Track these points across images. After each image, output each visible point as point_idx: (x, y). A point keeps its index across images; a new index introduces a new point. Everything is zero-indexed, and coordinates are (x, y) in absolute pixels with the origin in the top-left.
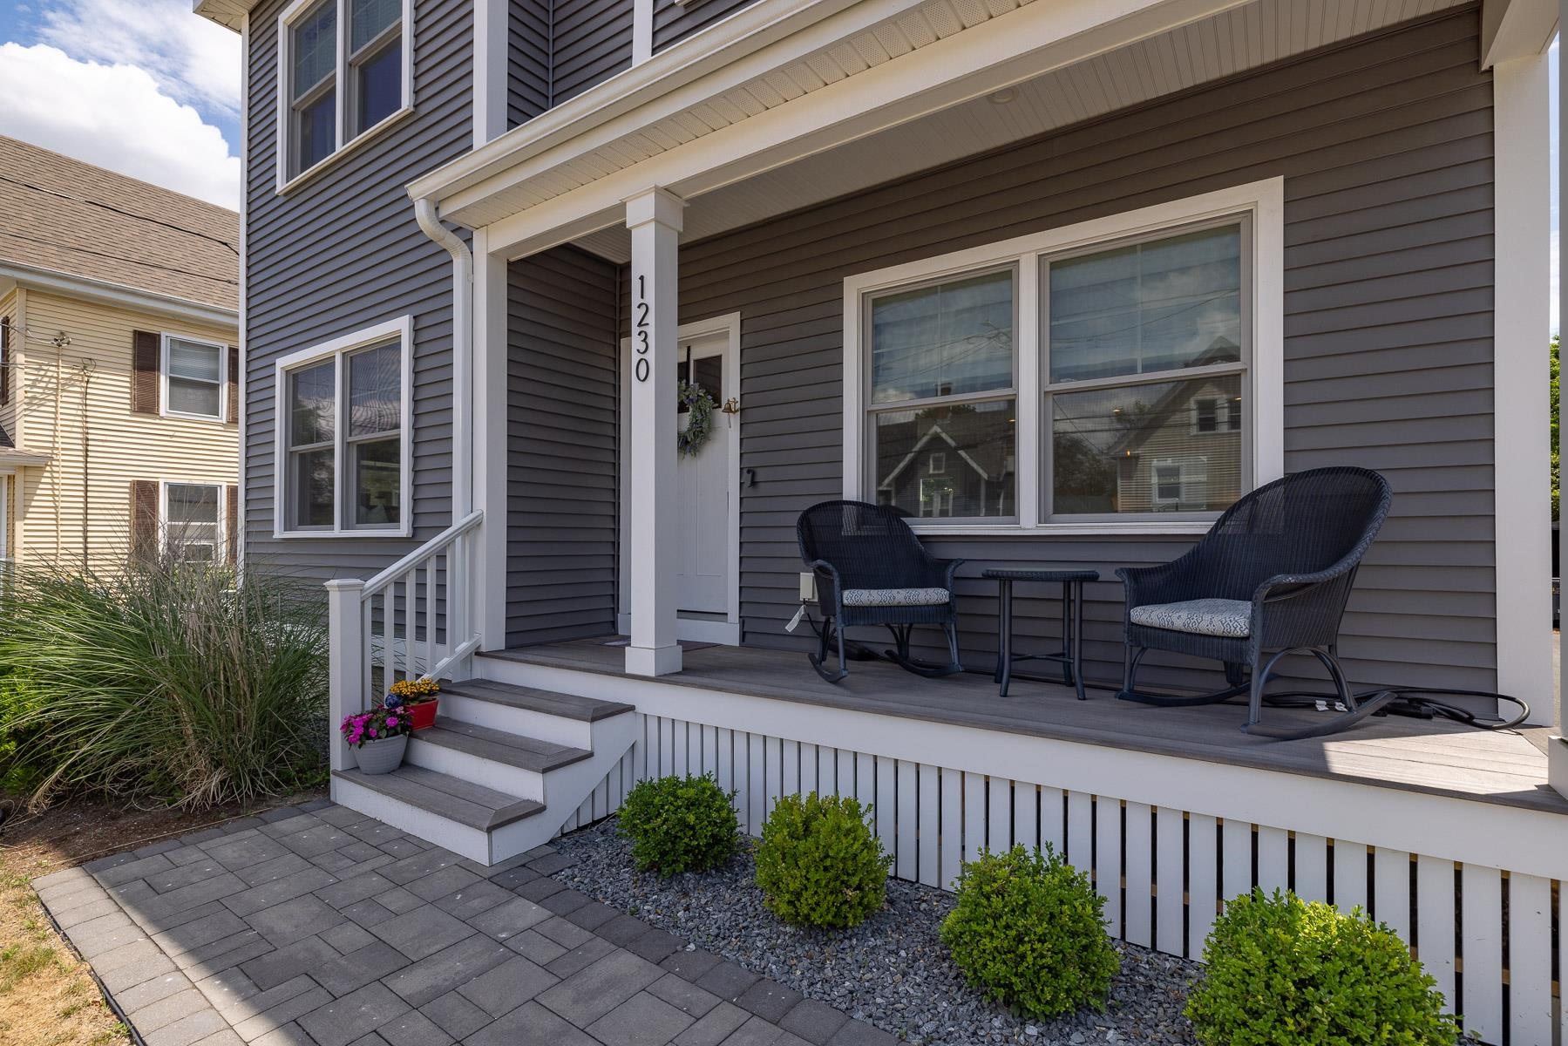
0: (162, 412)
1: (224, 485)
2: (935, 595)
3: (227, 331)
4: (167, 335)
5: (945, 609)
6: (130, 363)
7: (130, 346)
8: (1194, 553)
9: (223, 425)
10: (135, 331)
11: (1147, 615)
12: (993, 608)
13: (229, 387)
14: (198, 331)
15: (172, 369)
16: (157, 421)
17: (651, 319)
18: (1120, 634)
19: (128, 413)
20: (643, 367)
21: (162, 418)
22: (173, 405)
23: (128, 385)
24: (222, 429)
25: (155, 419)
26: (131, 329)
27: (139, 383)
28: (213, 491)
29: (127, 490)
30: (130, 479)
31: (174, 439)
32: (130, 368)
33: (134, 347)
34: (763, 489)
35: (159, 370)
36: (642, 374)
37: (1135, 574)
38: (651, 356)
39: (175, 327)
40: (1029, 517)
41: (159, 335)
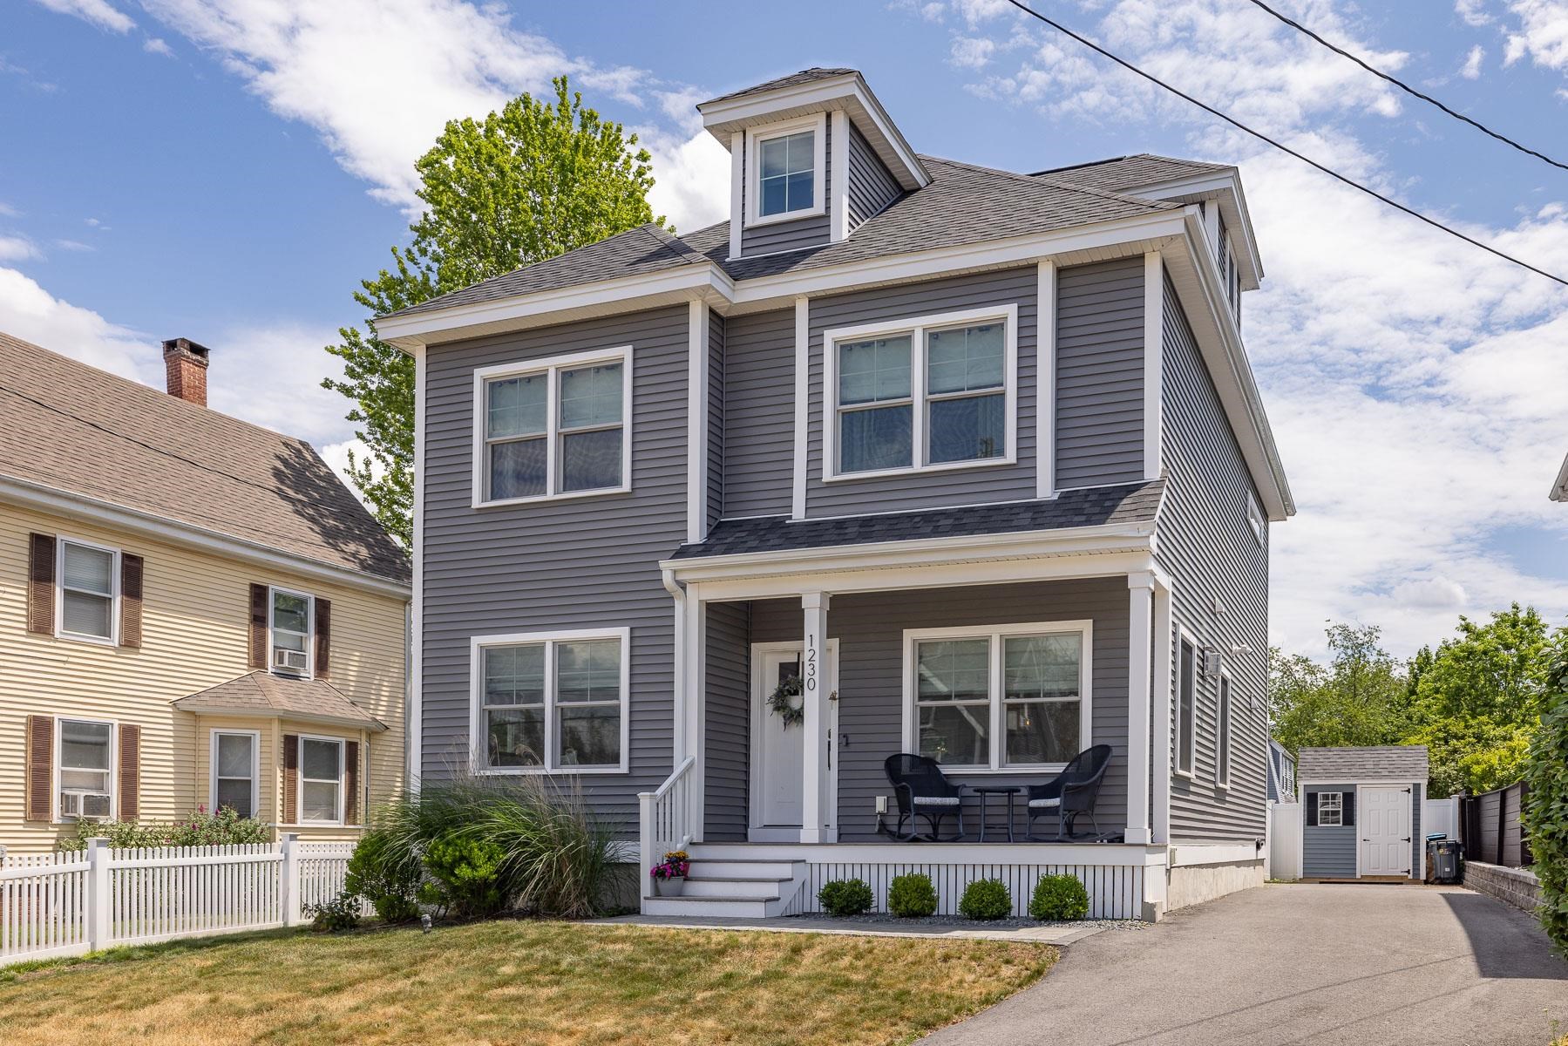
0: (57, 635)
1: (116, 723)
2: (954, 801)
3: (119, 533)
4: (63, 537)
5: (957, 808)
6: (26, 572)
7: (27, 552)
8: (1055, 781)
9: (115, 649)
10: (32, 535)
11: (1034, 803)
12: (977, 811)
13: (122, 602)
14: (92, 533)
15: (67, 581)
16: (52, 644)
17: (817, 657)
18: (1025, 811)
19: (24, 633)
20: (811, 683)
21: (56, 640)
22: (67, 624)
23: (24, 599)
24: (114, 653)
25: (50, 640)
26: (28, 532)
27: (36, 598)
28: (103, 730)
29: (23, 727)
30: (26, 714)
31: (67, 666)
32: (26, 579)
33: (31, 553)
34: (852, 747)
35: (54, 581)
36: (811, 686)
37: (1032, 788)
38: (816, 677)
39: (71, 529)
40: (994, 767)
41: (55, 539)
